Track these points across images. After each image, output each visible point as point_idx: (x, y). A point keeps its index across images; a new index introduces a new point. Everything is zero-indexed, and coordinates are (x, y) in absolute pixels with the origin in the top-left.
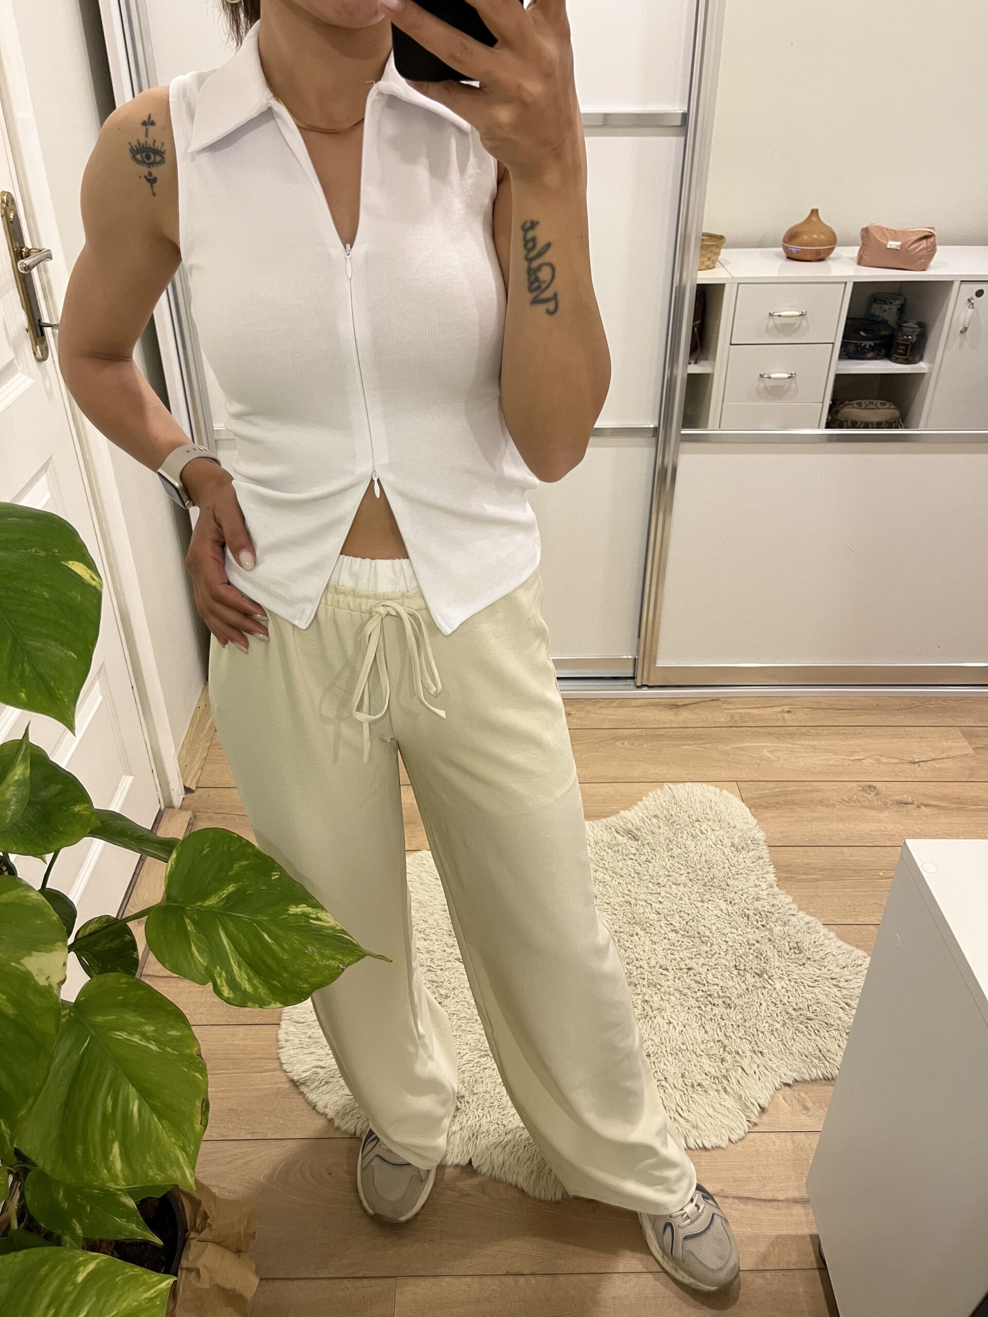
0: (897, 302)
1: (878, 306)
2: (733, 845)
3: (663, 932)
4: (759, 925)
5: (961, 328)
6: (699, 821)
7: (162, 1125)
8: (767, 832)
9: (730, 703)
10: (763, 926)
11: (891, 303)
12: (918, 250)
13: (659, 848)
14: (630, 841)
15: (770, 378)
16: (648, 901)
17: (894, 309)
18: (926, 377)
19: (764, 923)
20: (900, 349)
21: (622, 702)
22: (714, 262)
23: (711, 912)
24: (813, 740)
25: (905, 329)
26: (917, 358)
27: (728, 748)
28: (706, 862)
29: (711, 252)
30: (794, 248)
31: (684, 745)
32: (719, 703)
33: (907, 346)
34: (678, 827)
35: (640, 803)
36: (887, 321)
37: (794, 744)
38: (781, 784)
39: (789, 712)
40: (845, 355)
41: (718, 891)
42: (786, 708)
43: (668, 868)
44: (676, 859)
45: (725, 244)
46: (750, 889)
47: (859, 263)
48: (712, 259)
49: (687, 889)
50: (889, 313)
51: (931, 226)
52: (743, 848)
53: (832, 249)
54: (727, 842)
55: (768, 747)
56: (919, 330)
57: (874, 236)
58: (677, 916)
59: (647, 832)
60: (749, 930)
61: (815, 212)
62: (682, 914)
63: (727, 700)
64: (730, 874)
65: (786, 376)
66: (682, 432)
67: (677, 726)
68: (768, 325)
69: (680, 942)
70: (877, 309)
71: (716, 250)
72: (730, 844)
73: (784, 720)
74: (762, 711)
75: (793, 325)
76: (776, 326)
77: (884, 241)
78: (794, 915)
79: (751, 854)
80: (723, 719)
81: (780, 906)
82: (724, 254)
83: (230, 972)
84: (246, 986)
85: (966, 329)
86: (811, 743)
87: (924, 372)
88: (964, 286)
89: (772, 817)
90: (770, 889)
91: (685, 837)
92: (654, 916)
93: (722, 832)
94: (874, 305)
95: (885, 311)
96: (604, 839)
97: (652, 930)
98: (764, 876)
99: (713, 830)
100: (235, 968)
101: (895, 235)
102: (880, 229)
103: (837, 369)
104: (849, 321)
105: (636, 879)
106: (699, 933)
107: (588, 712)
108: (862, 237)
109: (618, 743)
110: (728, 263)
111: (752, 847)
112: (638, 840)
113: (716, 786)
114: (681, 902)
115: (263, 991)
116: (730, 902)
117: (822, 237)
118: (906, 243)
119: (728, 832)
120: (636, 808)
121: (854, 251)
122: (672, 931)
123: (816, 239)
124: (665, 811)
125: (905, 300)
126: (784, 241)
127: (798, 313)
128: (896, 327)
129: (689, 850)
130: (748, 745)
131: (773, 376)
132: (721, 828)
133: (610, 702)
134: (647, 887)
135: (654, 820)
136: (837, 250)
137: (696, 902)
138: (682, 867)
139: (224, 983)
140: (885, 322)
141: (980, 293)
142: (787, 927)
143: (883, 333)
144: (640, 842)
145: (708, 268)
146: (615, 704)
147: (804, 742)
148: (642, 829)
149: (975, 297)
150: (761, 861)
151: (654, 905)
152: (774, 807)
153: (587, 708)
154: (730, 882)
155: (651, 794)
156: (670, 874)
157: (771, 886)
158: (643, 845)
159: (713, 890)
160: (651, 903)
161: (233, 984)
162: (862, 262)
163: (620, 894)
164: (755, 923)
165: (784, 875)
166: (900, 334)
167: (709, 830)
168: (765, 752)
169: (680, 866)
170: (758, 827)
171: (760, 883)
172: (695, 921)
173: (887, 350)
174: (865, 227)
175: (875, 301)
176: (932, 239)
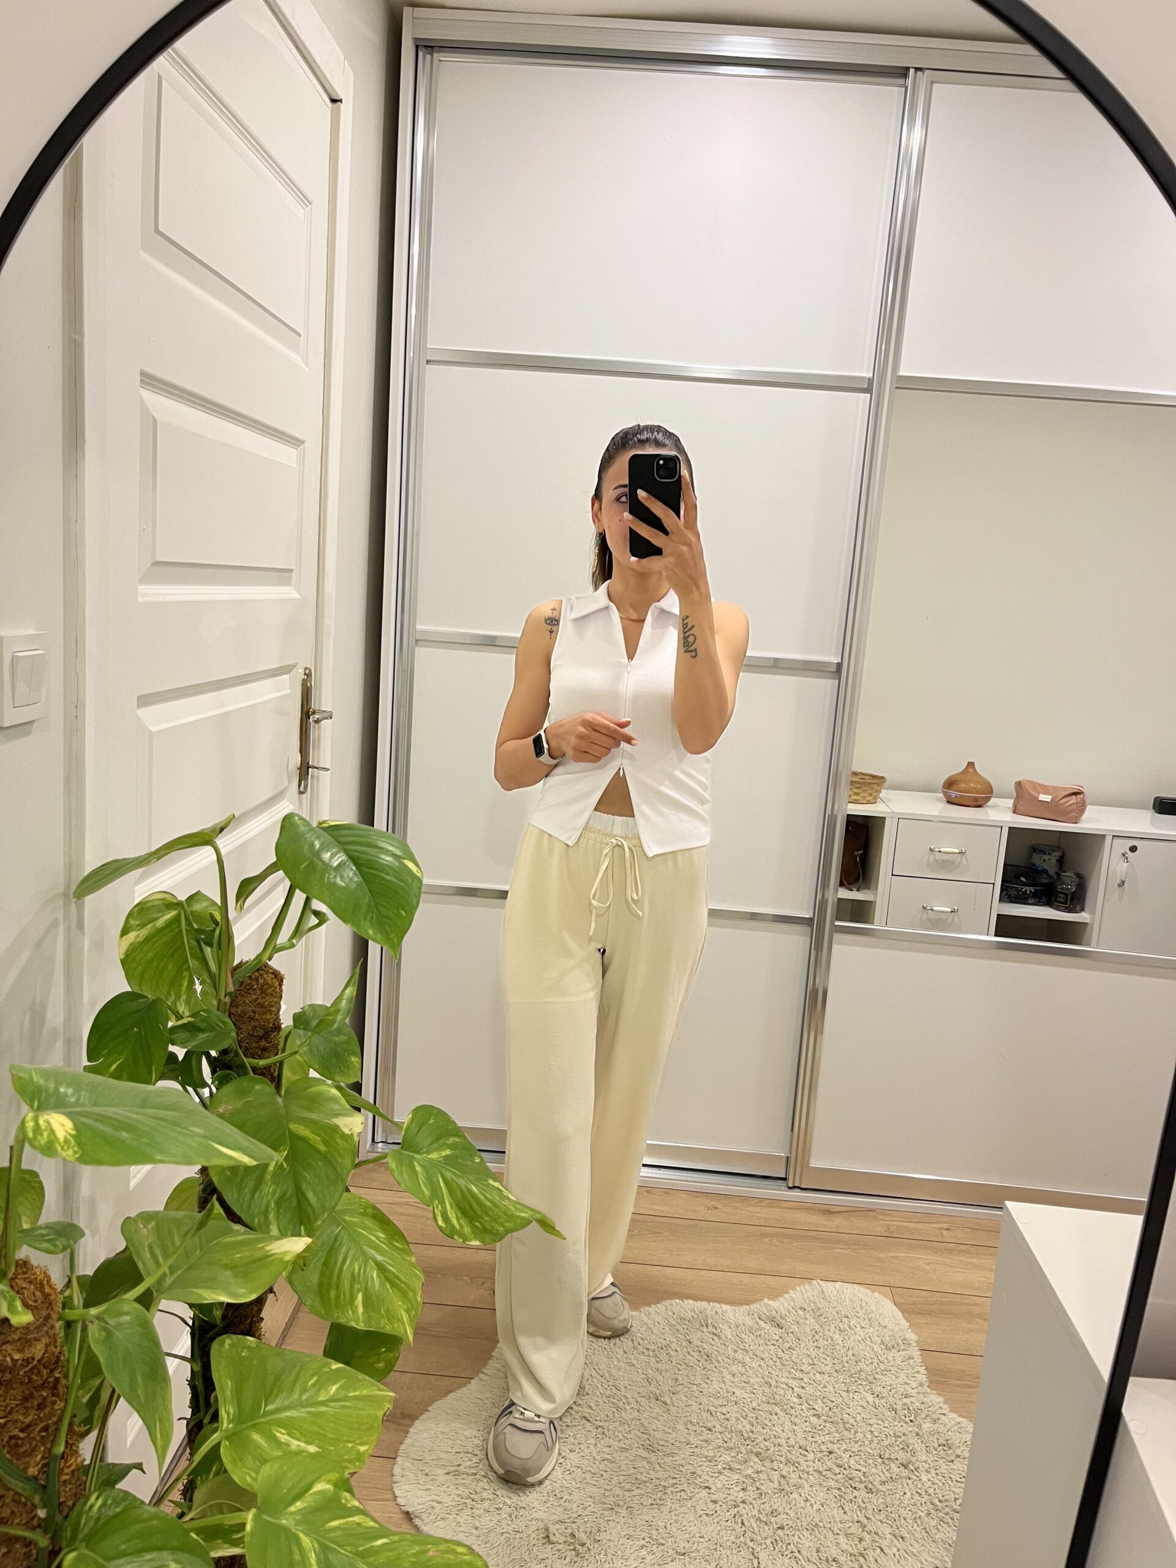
0: (1056, 854)
1: (1039, 855)
2: (883, 1343)
3: (804, 1415)
4: (907, 1419)
5: (1118, 881)
6: (848, 1317)
7: (393, 1292)
8: (919, 1336)
9: (886, 1215)
10: (911, 1421)
11: (1050, 854)
12: (1068, 804)
13: (804, 1338)
14: (773, 1328)
15: (932, 910)
16: (790, 1385)
17: (1054, 861)
18: (1089, 926)
19: (912, 1418)
20: (1060, 897)
21: (773, 1202)
22: (875, 798)
23: (856, 1403)
24: (972, 1257)
25: (1062, 877)
26: (1078, 908)
27: (882, 1256)
28: (853, 1355)
29: (872, 789)
30: (953, 794)
31: (836, 1248)
32: (875, 1213)
33: (1066, 895)
34: (826, 1320)
35: (786, 1295)
36: (1047, 871)
37: (952, 1259)
38: (938, 1294)
39: (948, 1229)
40: (1007, 898)
41: (864, 1383)
42: (945, 1226)
43: (813, 1357)
44: (821, 1350)
45: (885, 783)
46: (899, 1386)
47: (1014, 812)
48: (874, 795)
49: (832, 1379)
50: (1048, 863)
51: (1081, 784)
52: (893, 1347)
53: (989, 799)
54: (876, 1339)
55: (925, 1259)
56: (1077, 880)
57: (1027, 790)
58: (819, 1401)
59: (792, 1322)
60: (896, 1423)
61: (971, 764)
62: (825, 1400)
63: (885, 1212)
64: (878, 1370)
65: (949, 910)
66: (836, 923)
67: (829, 1230)
68: (928, 860)
69: (822, 1427)
70: (1037, 859)
71: (878, 788)
72: (880, 1342)
73: (943, 1236)
74: (920, 1226)
75: (953, 862)
76: (936, 861)
77: (1037, 795)
78: (944, 1414)
79: (901, 1353)
80: (878, 1230)
81: (930, 1404)
82: (884, 793)
83: (444, 1207)
84: (455, 1221)
85: (1123, 882)
86: (970, 1260)
87: (1087, 921)
88: (1116, 840)
89: (926, 1323)
90: (920, 1388)
91: (832, 1330)
92: (796, 1400)
93: (871, 1330)
94: (1034, 854)
95: (1045, 860)
96: (745, 1323)
97: (793, 1412)
98: (914, 1375)
99: (862, 1327)
100: (448, 1207)
101: (1046, 790)
102: (1032, 783)
103: (999, 910)
104: (1009, 868)
105: (778, 1364)
106: (842, 1419)
107: (736, 1208)
108: (1016, 789)
109: (766, 1240)
110: (889, 800)
111: (902, 1347)
112: (782, 1328)
113: (868, 1288)
114: (825, 1389)
115: (467, 1230)
116: (878, 1396)
117: (979, 786)
118: (1057, 797)
119: (878, 1330)
120: (781, 1299)
121: (1010, 803)
122: (814, 1415)
123: (973, 787)
124: (812, 1305)
125: (1064, 852)
126: (944, 787)
127: (957, 851)
128: (1055, 877)
129: (836, 1342)
130: (903, 1255)
131: (935, 908)
132: (871, 1326)
133: (760, 1202)
134: (789, 1372)
135: (801, 1312)
136: (993, 801)
137: (840, 1392)
138: (828, 1358)
139: (440, 1214)
140: (1046, 872)
141: (1133, 849)
142: (937, 1425)
143: (1044, 881)
144: (784, 1330)
145: (869, 802)
146: (764, 1204)
147: (963, 1259)
148: (787, 1318)
149: (1129, 852)
150: (911, 1361)
151: (796, 1389)
152: (929, 1314)
153: (736, 1204)
154: (877, 1376)
155: (798, 1288)
156: (815, 1362)
157: (921, 1385)
158: (788, 1334)
159: (860, 1382)
160: (793, 1386)
161: (446, 1219)
162: (1017, 811)
163: (759, 1375)
164: (903, 1418)
165: (937, 1378)
166: (1058, 883)
167: (858, 1326)
168: (921, 1263)
169: (826, 1357)
170: (910, 1330)
171: (910, 1382)
172: (839, 1408)
173: (1047, 895)
174: (1018, 780)
175: (1035, 851)
176: (1082, 796)
